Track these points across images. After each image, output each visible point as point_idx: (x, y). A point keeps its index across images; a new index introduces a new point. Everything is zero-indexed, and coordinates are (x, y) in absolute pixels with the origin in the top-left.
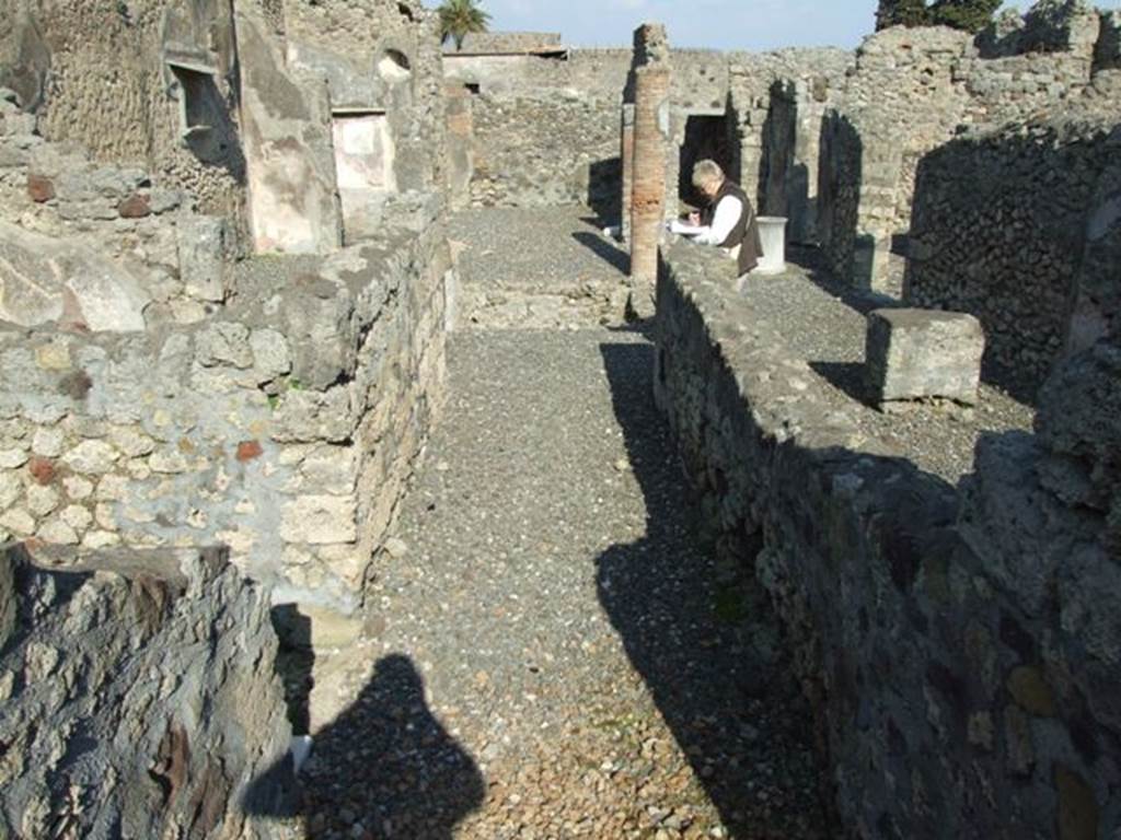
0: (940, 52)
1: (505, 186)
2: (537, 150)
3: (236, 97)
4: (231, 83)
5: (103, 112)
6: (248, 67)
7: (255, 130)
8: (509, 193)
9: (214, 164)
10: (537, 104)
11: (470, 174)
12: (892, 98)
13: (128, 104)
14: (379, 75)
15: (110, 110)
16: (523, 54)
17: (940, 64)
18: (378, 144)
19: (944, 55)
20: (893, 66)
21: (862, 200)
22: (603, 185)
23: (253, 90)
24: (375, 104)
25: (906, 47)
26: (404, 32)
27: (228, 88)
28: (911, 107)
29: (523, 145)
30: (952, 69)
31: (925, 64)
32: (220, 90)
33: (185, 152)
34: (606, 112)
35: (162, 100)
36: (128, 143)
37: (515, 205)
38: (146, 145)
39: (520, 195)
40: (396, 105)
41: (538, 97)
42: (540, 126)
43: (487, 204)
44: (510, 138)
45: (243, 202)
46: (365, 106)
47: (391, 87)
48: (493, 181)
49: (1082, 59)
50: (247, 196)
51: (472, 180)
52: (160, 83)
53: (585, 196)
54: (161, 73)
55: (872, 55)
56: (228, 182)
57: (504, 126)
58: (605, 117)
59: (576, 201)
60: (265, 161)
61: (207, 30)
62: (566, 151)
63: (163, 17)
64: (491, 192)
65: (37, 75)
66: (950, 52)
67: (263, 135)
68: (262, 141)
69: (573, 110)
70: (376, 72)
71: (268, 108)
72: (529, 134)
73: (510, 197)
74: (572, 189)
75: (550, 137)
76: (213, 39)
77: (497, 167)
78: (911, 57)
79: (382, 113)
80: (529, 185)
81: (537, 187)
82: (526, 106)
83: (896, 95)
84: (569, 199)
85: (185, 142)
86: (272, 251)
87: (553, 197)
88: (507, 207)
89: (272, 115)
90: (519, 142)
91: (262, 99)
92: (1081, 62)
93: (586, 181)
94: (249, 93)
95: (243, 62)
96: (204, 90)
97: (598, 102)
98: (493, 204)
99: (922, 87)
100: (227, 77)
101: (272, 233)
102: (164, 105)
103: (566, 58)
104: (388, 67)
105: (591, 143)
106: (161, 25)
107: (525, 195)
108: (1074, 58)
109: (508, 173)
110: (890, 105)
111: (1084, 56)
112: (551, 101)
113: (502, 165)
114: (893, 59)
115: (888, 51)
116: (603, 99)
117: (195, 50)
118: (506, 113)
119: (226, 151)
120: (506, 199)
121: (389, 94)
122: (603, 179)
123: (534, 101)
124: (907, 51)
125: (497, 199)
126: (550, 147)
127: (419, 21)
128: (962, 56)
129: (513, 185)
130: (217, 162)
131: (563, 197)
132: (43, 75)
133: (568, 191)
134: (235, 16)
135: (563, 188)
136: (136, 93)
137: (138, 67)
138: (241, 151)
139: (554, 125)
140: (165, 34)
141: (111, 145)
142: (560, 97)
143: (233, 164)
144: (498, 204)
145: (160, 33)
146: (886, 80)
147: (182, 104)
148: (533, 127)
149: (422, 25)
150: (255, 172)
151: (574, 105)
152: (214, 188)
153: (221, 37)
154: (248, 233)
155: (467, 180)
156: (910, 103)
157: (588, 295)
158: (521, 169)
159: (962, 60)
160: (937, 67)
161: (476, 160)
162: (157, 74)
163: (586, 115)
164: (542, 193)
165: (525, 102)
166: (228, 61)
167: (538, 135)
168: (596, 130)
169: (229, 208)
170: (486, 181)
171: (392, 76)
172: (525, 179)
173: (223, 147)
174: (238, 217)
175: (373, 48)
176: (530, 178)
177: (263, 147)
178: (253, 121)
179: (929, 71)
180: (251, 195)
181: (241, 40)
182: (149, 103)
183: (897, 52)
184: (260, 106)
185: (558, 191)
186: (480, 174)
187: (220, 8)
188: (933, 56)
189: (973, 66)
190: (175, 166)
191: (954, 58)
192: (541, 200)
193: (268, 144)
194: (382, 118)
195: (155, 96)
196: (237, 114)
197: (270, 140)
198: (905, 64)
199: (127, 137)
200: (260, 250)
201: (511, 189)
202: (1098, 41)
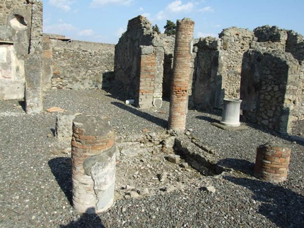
0: (247, 38)
1: (67, 81)
2: (72, 68)
8: (69, 84)
10: (72, 51)
11: (52, 75)
12: (233, 53)
14: (10, 26)
16: (56, 39)
17: (246, 42)
18: (9, 58)
19: (248, 39)
20: (233, 41)
21: (288, 92)
22: (108, 82)
24: (8, 39)
25: (237, 34)
26: (24, 8)
28: (238, 56)
29: (66, 66)
30: (250, 44)
31: (242, 42)
34: (98, 56)
37: (71, 89)
39: (73, 84)
40: (19, 40)
41: (72, 49)
42: (73, 60)
43: (59, 88)
44: (61, 63)
46: (3, 40)
47: (17, 32)
48: (62, 79)
49: (283, 45)
51: (52, 78)
53: (100, 86)
55: (227, 36)
57: (59, 58)
58: (98, 58)
59: (97, 88)
62: (83, 69)
64: (61, 83)
66: (249, 38)
69: (86, 54)
70: (8, 24)
72: (69, 62)
73: (69, 85)
74: (95, 83)
75: (77, 64)
77: (64, 73)
78: (239, 38)
79: (12, 44)
80: (77, 81)
81: (81, 82)
82: (67, 52)
83: (234, 52)
84: (94, 87)
87: (87, 86)
88: (68, 89)
90: (65, 65)
92: (283, 46)
93: (101, 80)
97: (95, 52)
98: (61, 88)
99: (241, 49)
103: (70, 42)
104: (15, 23)
105: (92, 67)
107: (75, 85)
108: (281, 44)
109: (68, 75)
110: (232, 55)
111: (283, 44)
112: (77, 50)
113: (66, 72)
114: (233, 38)
115: (232, 35)
116: (97, 52)
118: (60, 54)
120: (67, 86)
121: (16, 36)
122: (107, 79)
123: (71, 50)
124: (237, 36)
125: (63, 86)
126: (77, 67)
127: (33, 3)
128: (253, 40)
129: (71, 80)
131: (92, 86)
133: (94, 84)
135: (91, 82)
139: (78, 59)
142: (81, 49)
144: (64, 88)
146: (231, 46)
148: (70, 60)
149: (34, 5)
151: (86, 53)
155: (50, 78)
156: (238, 55)
157: (150, 141)
158: (74, 74)
159: (253, 41)
160: (245, 43)
161: (54, 69)
163: (90, 57)
164: (83, 84)
165: (67, 50)
167: (72, 63)
168: (94, 62)
170: (59, 78)
171: (17, 27)
172: (76, 78)
175: (7, 13)
176: (77, 78)
179: (243, 44)
183: (235, 36)
185: (89, 84)
186: (56, 75)
188: (245, 39)
189: (256, 44)
191: (250, 40)
192: (82, 87)
194: (12, 46)
198: (237, 41)
201: (69, 82)
202: (287, 39)
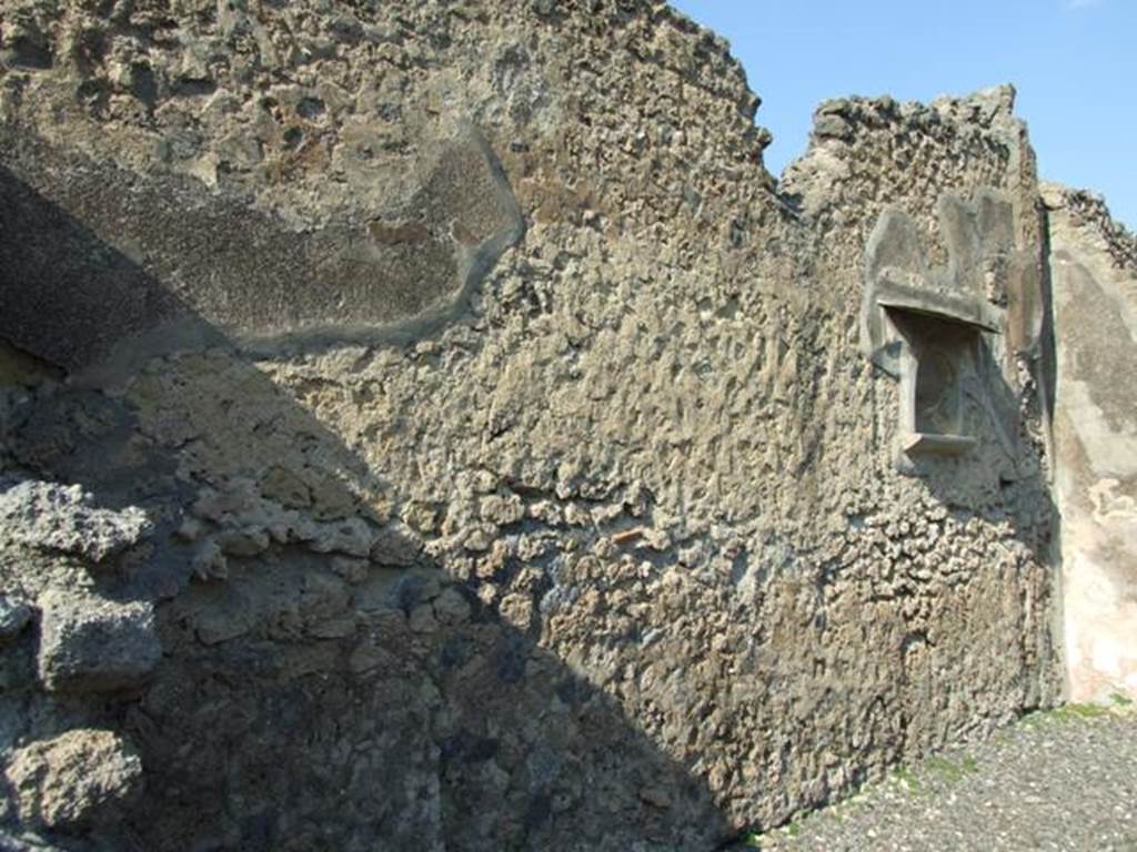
3: (1042, 396)
4: (1032, 365)
5: (675, 369)
6: (1070, 345)
7: (1080, 455)
9: (978, 514)
13: (758, 366)
15: (697, 369)
23: (1081, 385)
27: (1025, 377)
32: (1008, 376)
33: (905, 482)
35: (857, 373)
36: (745, 444)
38: (801, 456)
45: (1046, 593)
50: (1055, 584)
52: (856, 340)
54: (862, 318)
56: (1011, 552)
60: (1097, 517)
61: (985, 265)
63: (882, 223)
65: (464, 256)
67: (1096, 467)
68: (1094, 478)
71: (1108, 416)
76: (997, 282)
85: (908, 462)
86: (1103, 698)
89: (1116, 428)
91: (1097, 400)
94: (1071, 391)
95: (1060, 333)
96: (966, 369)
100: (1022, 355)
101: (1106, 661)
102: (862, 384)
106: (874, 237)
117: (952, 294)
119: (1010, 493)
130: (989, 512)
132: (486, 261)
134: (1052, 259)
136: (784, 347)
137: (800, 297)
138: (1047, 495)
140: (880, 250)
141: (685, 446)
143: (1026, 518)
145: (870, 248)
147: (907, 388)
150: (1076, 537)
152: (975, 560)
153: (1015, 283)
154: (1052, 654)
162: (850, 320)
166: (1027, 324)
169: (1007, 603)
173: (1005, 483)
174: (1028, 623)
177: (1094, 491)
178: (1078, 441)
180: (1063, 580)
181: (1060, 297)
182: (820, 371)
184: (1094, 412)
187: (1019, 236)
190: (876, 508)
193: (1106, 485)
195: (837, 363)
196: (1043, 428)
197: (1111, 475)
199: (742, 430)
200: (1076, 694)
